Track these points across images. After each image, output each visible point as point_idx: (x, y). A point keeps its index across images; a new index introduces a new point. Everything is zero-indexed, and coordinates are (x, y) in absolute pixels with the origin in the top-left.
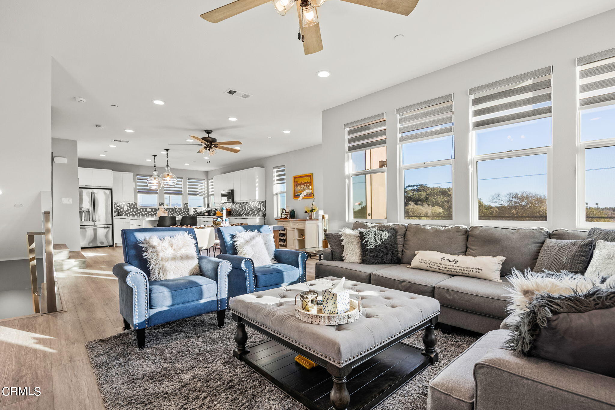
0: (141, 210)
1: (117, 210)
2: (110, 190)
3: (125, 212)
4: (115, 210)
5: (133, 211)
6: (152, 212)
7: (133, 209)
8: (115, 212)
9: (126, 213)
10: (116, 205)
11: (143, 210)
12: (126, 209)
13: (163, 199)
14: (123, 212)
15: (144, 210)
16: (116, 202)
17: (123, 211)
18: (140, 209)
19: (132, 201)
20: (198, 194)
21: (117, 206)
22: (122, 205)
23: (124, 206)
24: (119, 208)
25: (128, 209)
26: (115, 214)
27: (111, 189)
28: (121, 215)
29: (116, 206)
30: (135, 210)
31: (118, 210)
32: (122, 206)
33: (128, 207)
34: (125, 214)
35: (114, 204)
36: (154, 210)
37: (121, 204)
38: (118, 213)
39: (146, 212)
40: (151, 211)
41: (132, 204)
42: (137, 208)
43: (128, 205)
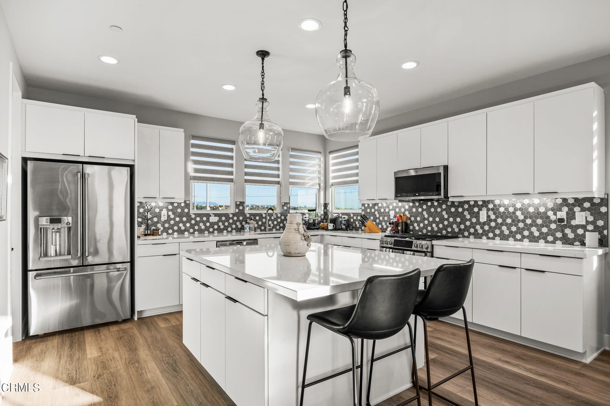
0: (198, 219)
1: (145, 219)
2: (129, 168)
3: (163, 226)
4: (140, 220)
5: (181, 221)
6: (220, 224)
7: (181, 215)
8: (139, 226)
9: (164, 228)
10: (144, 207)
11: (201, 218)
12: (164, 218)
13: (243, 195)
14: (159, 226)
15: (205, 219)
16: (144, 201)
17: (158, 222)
18: (196, 217)
19: (180, 198)
20: (303, 184)
21: (145, 211)
22: (155, 207)
23: (161, 210)
24: (149, 216)
25: (169, 216)
26: (139, 230)
27: (132, 167)
28: (155, 233)
29: (141, 210)
30: (185, 219)
31: (148, 220)
32: (157, 210)
33: (170, 213)
34: (162, 228)
35: (137, 205)
36: (223, 218)
37: (153, 204)
38: (148, 227)
39: (208, 224)
40: (219, 221)
41: (179, 204)
42: (188, 215)
43: (170, 207)
